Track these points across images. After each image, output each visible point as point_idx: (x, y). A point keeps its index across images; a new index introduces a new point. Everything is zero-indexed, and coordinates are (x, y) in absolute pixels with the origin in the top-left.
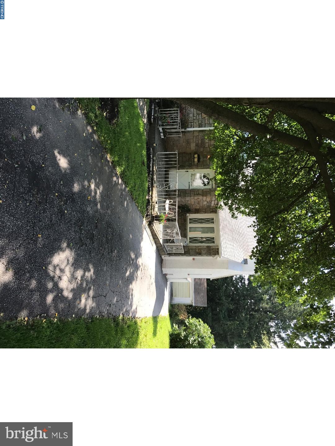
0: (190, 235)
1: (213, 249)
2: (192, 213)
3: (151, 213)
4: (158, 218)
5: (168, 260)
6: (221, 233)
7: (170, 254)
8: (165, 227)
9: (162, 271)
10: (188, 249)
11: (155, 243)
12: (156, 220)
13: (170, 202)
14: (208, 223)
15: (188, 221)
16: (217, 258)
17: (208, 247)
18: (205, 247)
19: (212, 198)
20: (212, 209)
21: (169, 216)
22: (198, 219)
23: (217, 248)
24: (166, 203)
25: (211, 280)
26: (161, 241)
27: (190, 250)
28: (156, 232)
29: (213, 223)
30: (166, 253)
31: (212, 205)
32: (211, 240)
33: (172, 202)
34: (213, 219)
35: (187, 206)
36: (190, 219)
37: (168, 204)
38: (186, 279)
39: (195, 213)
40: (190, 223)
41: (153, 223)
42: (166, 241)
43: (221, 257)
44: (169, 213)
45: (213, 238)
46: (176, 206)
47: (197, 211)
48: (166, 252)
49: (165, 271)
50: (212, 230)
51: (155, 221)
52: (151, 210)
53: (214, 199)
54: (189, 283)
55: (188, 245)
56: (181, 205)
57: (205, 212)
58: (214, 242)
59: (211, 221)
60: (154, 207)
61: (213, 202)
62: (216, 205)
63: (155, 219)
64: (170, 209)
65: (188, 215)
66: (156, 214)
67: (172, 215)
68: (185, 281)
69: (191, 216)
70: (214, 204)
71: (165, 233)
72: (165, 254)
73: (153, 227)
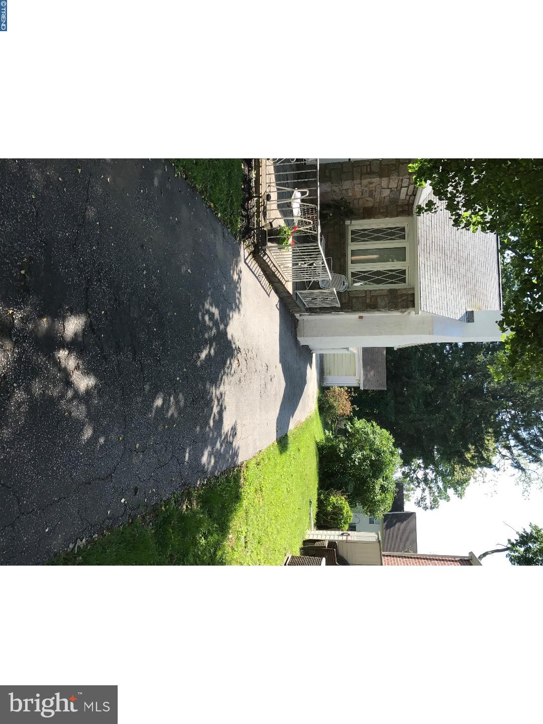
0: (352, 268)
1: (402, 296)
2: (356, 219)
3: (258, 223)
4: (276, 236)
5: (307, 320)
6: (421, 259)
7: (312, 311)
8: (297, 258)
9: (297, 342)
10: (349, 297)
11: (276, 292)
12: (271, 241)
13: (303, 194)
14: (391, 239)
15: (350, 236)
16: (409, 313)
17: (391, 291)
18: (386, 293)
19: (402, 179)
20: (402, 206)
21: (302, 229)
22: (370, 232)
23: (410, 292)
24: (293, 198)
25: (395, 349)
26: (289, 287)
27: (354, 300)
28: (273, 269)
29: (403, 237)
30: (303, 309)
31: (403, 196)
32: (400, 276)
33: (306, 192)
34: (403, 229)
35: (345, 202)
36: (353, 232)
37: (299, 201)
38: (347, 349)
39: (364, 218)
40: (353, 240)
41: (264, 248)
42: (298, 286)
43: (420, 312)
44: (301, 223)
45: (404, 272)
46: (317, 205)
47: (368, 213)
48: (301, 305)
49: (303, 341)
50: (400, 254)
51: (269, 244)
52: (258, 216)
53: (406, 182)
54: (354, 355)
55: (349, 290)
56: (332, 201)
57: (387, 214)
58: (404, 281)
59: (399, 233)
60: (265, 208)
61: (404, 190)
62: (411, 196)
63: (268, 238)
64: (304, 212)
65: (348, 222)
66: (269, 228)
67: (308, 227)
68: (345, 352)
69: (353, 225)
70: (407, 195)
71: (297, 271)
72: (300, 311)
73: (265, 258)
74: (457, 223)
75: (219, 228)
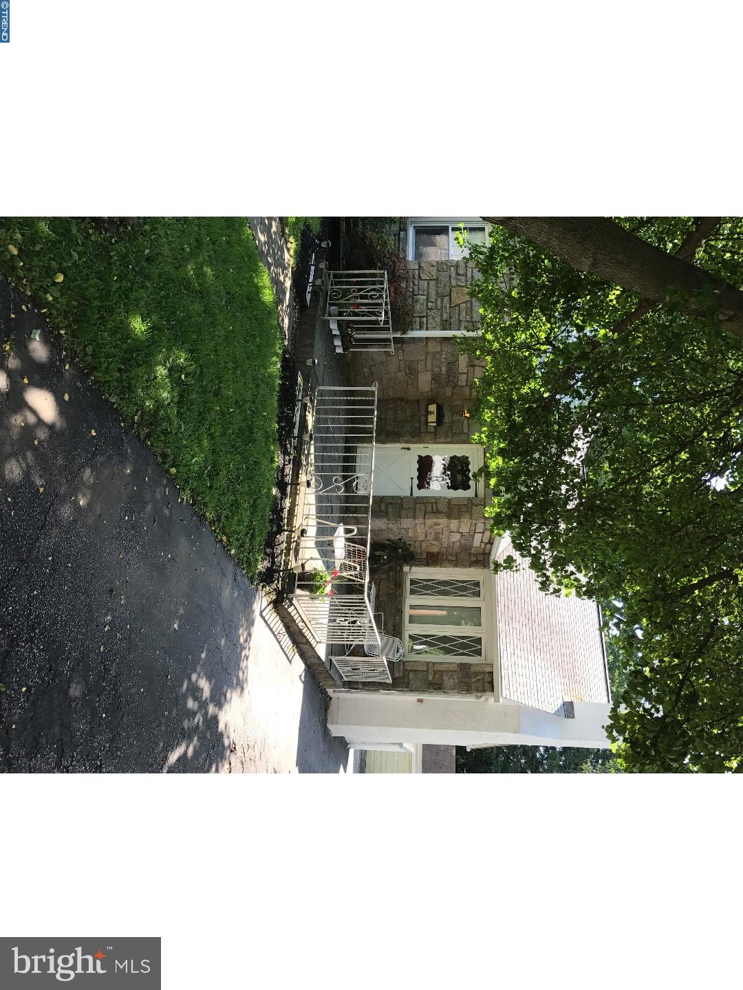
0: (410, 629)
1: (476, 674)
2: (417, 565)
3: (286, 563)
4: (308, 582)
5: (344, 699)
6: (501, 626)
7: (351, 685)
8: (335, 611)
9: (326, 731)
10: (405, 670)
11: (302, 656)
12: (301, 587)
13: (348, 531)
14: (462, 596)
15: (408, 586)
16: (487, 699)
17: (463, 666)
18: (454, 668)
19: (476, 524)
20: (476, 555)
21: (344, 574)
22: (435, 584)
23: (488, 669)
24: (335, 535)
25: (468, 750)
26: (321, 651)
27: (411, 675)
28: (301, 625)
29: (478, 594)
30: (339, 682)
31: (477, 543)
32: (473, 646)
33: (353, 531)
34: (477, 584)
35: (404, 543)
36: (413, 582)
37: (343, 540)
38: (401, 745)
39: (427, 565)
40: (413, 592)
41: (290, 596)
42: (333, 650)
43: (501, 698)
44: (344, 567)
45: (479, 641)
46: (366, 546)
47: (433, 559)
48: (336, 678)
49: (336, 730)
50: (474, 615)
51: (298, 592)
52: (288, 554)
53: (480, 527)
54: (411, 754)
55: (405, 659)
56: (388, 540)
57: (457, 563)
58: (479, 653)
59: (473, 588)
60: (298, 545)
61: (478, 537)
62: (487, 544)
63: (297, 583)
64: (350, 554)
65: (406, 569)
66: (300, 570)
67: (353, 573)
68: (396, 749)
69: (413, 573)
70: (482, 542)
71: (333, 630)
72: (334, 686)
73: (290, 610)
74: (544, 586)
75: (230, 568)
